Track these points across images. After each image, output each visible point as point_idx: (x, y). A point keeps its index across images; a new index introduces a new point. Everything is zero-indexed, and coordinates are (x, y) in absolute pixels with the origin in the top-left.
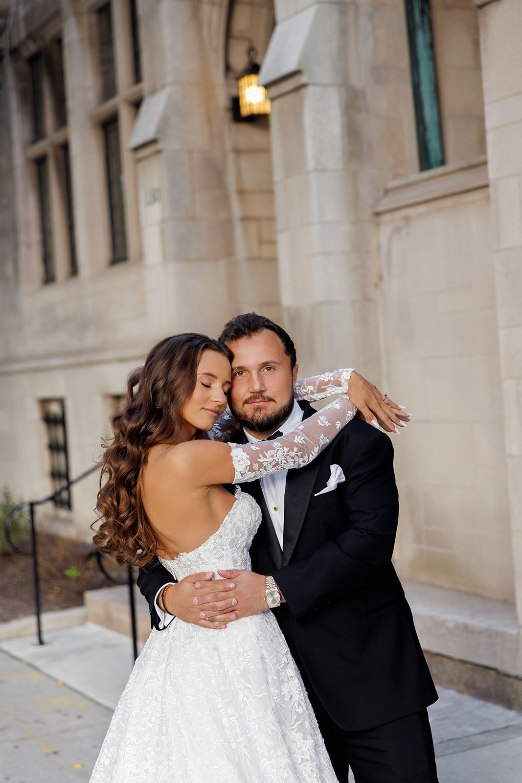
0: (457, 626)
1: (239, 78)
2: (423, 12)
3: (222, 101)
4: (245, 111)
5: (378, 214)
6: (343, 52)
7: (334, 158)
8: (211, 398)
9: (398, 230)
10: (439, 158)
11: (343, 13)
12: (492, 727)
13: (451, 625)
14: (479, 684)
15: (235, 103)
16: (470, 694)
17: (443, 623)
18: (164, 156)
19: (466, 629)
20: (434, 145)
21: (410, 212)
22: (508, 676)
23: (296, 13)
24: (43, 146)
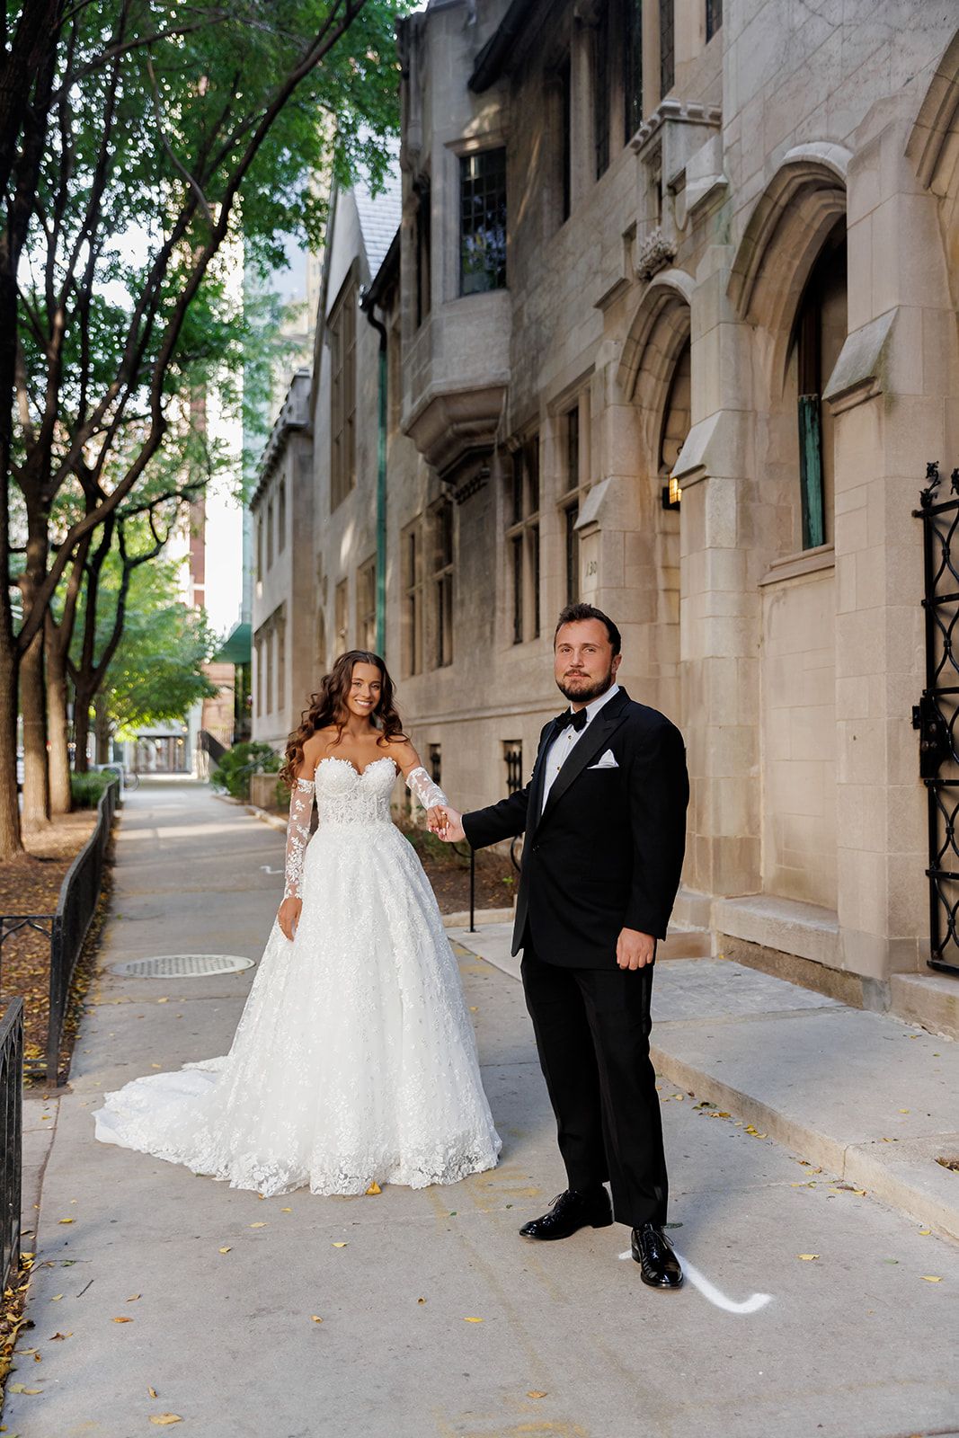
0: (795, 926)
2: (813, 419)
3: (655, 491)
4: (672, 500)
5: (763, 586)
6: (742, 451)
7: (728, 537)
9: (778, 600)
10: (821, 539)
11: (744, 419)
12: (809, 1007)
15: (666, 493)
17: (785, 924)
18: (602, 532)
19: (801, 929)
20: (817, 531)
21: (789, 583)
22: (830, 969)
23: (706, 418)
24: (520, 527)
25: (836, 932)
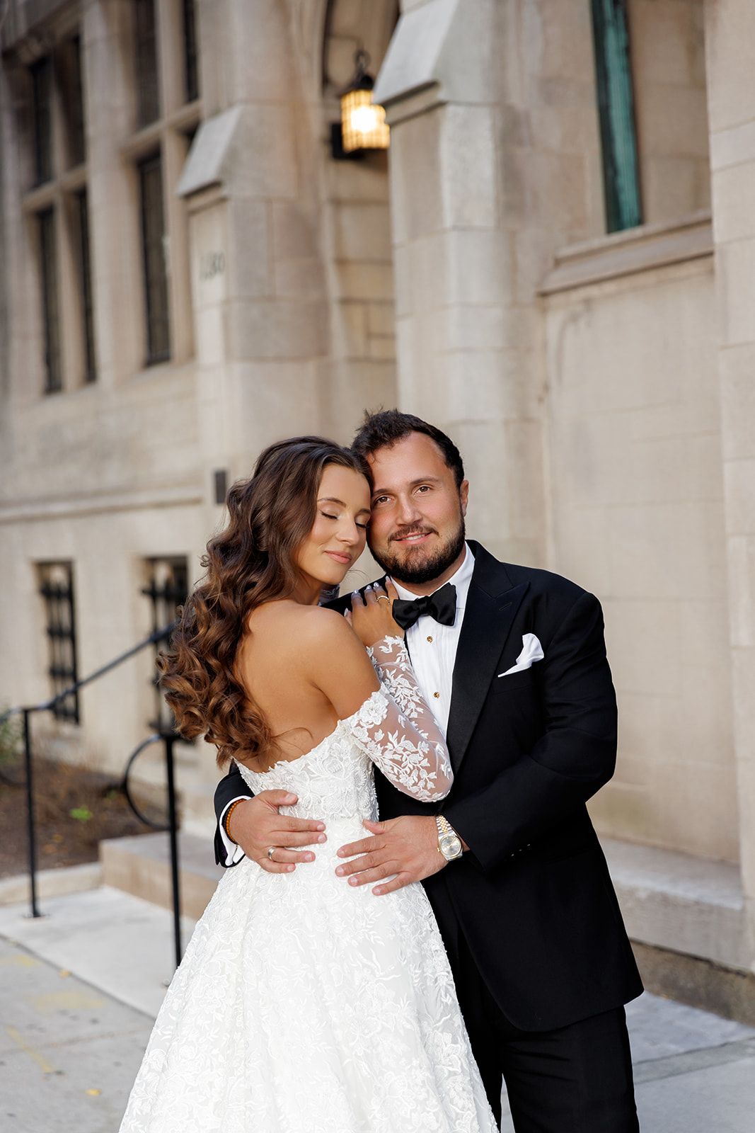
0: (652, 897)
1: (342, 95)
3: (317, 129)
4: (350, 143)
5: (544, 295)
6: (499, 57)
7: (483, 211)
8: (337, 535)
9: (574, 318)
10: (636, 215)
11: (499, 1)
12: (702, 1045)
13: (643, 895)
14: (682, 983)
15: (336, 131)
16: (669, 996)
19: (666, 901)
20: (628, 197)
21: (594, 291)
22: (727, 970)
24: (48, 193)
25: (737, 906)
